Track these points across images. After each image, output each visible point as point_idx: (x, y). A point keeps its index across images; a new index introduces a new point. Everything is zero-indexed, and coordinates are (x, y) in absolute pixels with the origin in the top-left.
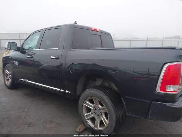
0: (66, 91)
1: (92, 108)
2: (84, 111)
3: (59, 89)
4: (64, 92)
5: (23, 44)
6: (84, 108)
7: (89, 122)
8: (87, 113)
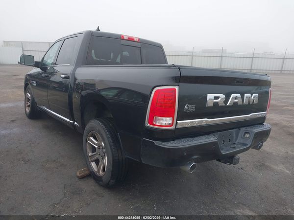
0: (75, 123)
1: (96, 147)
2: (88, 150)
3: (68, 120)
4: (73, 124)
5: (44, 58)
6: (88, 145)
7: (93, 165)
8: (93, 153)
